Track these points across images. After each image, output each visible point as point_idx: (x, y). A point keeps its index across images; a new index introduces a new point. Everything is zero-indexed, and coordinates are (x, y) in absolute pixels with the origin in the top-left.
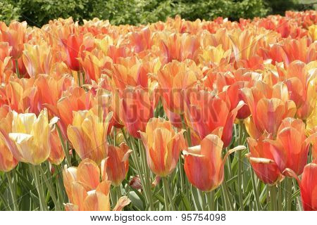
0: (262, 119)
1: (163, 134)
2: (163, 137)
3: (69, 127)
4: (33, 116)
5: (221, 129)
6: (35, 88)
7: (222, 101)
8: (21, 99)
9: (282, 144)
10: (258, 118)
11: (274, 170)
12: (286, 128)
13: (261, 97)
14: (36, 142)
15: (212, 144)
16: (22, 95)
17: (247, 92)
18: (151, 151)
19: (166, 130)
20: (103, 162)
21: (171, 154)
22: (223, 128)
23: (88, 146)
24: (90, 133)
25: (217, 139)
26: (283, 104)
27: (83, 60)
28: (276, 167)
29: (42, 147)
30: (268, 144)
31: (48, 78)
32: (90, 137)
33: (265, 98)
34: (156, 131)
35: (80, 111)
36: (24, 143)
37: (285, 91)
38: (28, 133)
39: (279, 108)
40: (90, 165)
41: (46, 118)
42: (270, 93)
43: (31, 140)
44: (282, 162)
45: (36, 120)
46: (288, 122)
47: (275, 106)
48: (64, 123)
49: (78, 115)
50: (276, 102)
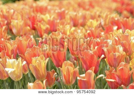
0: (111, 61)
1: (69, 69)
2: (70, 70)
3: (30, 65)
4: (15, 61)
5: (94, 68)
6: (16, 46)
7: (95, 55)
8: (10, 50)
9: (120, 74)
10: (110, 61)
11: (116, 84)
12: (121, 67)
13: (111, 52)
14: (16, 72)
15: (90, 74)
16: (10, 48)
17: (105, 49)
18: (64, 75)
19: (71, 67)
20: (44, 81)
21: (73, 77)
22: (94, 67)
23: (38, 72)
24: (39, 67)
25: (92, 72)
26: (120, 55)
27: (37, 26)
28: (117, 83)
29: (19, 74)
30: (114, 74)
31: (22, 40)
32: (39, 69)
33: (113, 53)
34: (66, 67)
35: (35, 57)
36: (11, 73)
37: (121, 49)
38: (13, 68)
39: (119, 56)
40: (39, 83)
41: (20, 62)
42: (115, 50)
43: (14, 71)
44: (120, 81)
45: (16, 63)
46: (122, 64)
47: (117, 56)
48: (28, 63)
49: (34, 59)
50: (117, 54)
